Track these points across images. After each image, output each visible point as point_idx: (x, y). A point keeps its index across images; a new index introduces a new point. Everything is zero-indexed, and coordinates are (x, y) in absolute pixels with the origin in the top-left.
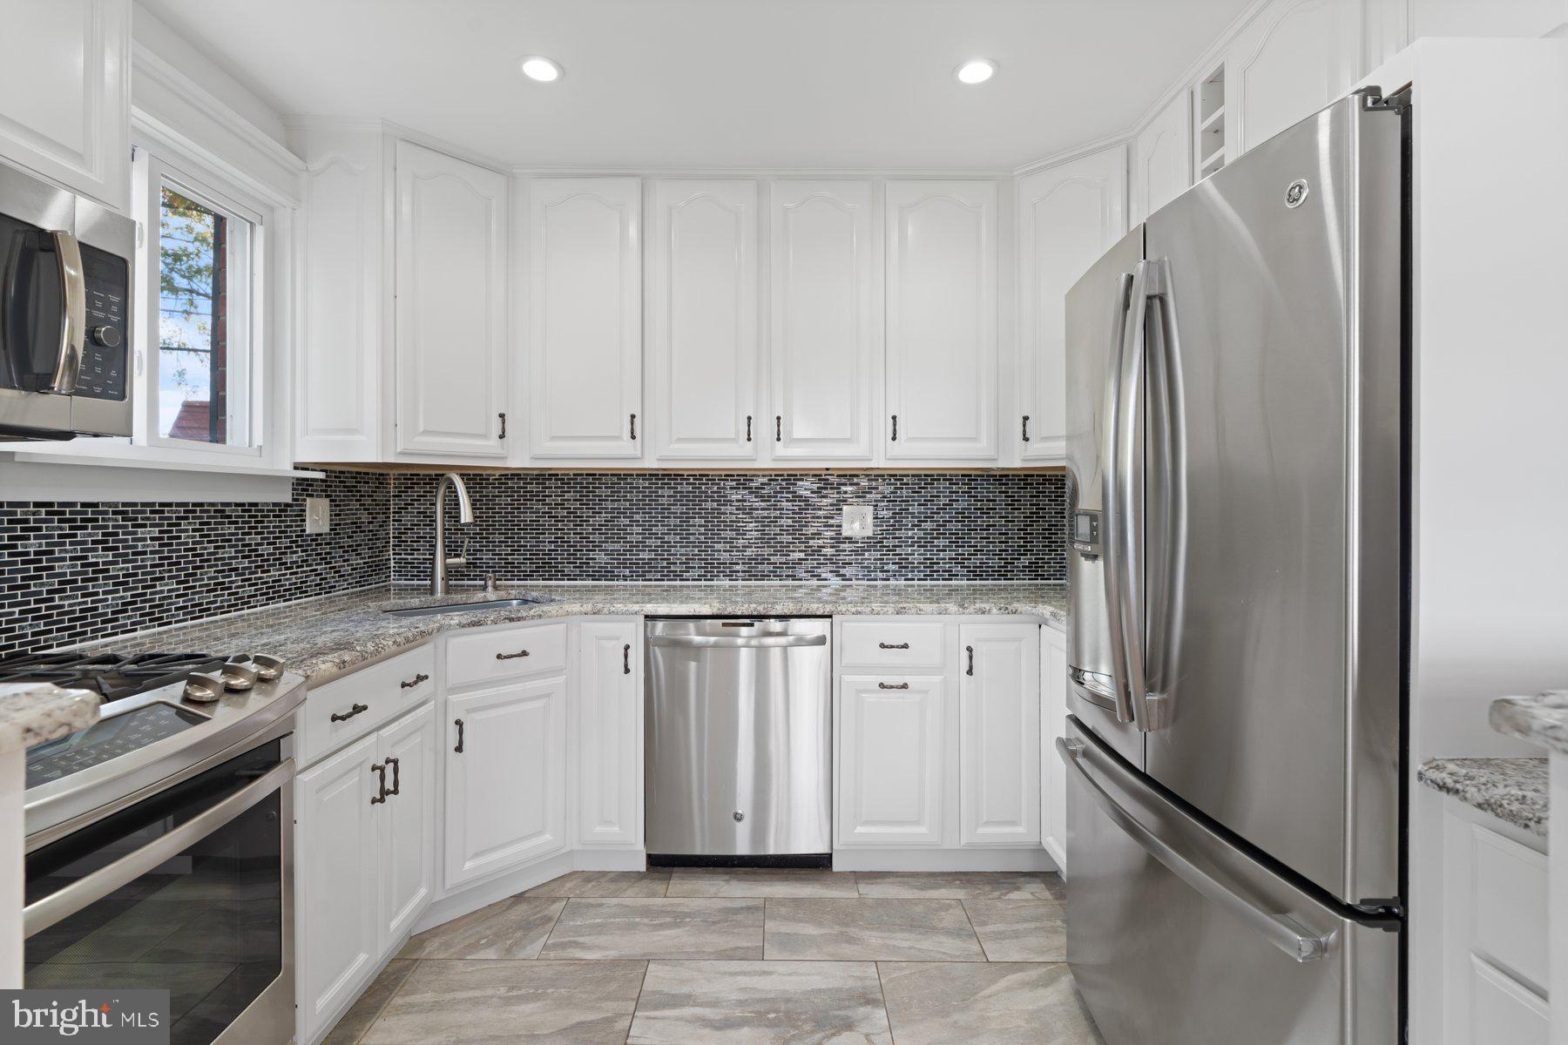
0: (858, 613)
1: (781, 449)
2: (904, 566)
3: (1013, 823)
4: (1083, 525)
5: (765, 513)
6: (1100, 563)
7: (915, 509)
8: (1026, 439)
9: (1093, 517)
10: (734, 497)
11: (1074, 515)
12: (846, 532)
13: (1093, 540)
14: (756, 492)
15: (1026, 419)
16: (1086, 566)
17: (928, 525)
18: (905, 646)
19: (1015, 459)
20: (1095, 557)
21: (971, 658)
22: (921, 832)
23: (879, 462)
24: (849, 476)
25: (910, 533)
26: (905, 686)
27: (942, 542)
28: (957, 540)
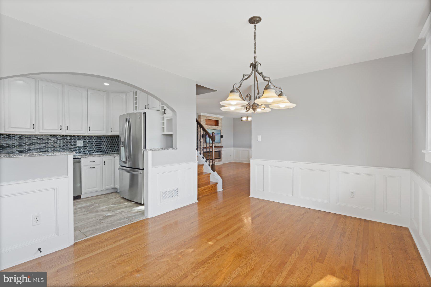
0: (86, 157)
1: (67, 131)
2: (89, 151)
3: (111, 185)
4: (122, 143)
5: (60, 143)
6: (124, 147)
7: (91, 141)
8: (111, 131)
9: (123, 142)
10: (52, 140)
11: (120, 142)
12: (77, 146)
13: (123, 145)
14: (58, 139)
15: (111, 128)
16: (122, 147)
17: (93, 144)
18: (94, 162)
19: (110, 134)
20: (123, 146)
21: (104, 162)
22: (97, 189)
23: (87, 134)
24: (78, 136)
25: (90, 146)
26: (94, 167)
27: (96, 147)
28: (99, 147)
